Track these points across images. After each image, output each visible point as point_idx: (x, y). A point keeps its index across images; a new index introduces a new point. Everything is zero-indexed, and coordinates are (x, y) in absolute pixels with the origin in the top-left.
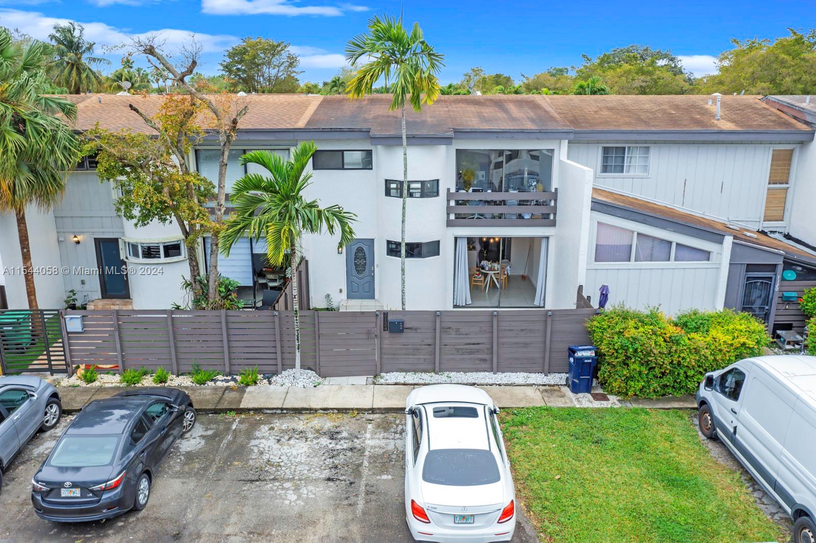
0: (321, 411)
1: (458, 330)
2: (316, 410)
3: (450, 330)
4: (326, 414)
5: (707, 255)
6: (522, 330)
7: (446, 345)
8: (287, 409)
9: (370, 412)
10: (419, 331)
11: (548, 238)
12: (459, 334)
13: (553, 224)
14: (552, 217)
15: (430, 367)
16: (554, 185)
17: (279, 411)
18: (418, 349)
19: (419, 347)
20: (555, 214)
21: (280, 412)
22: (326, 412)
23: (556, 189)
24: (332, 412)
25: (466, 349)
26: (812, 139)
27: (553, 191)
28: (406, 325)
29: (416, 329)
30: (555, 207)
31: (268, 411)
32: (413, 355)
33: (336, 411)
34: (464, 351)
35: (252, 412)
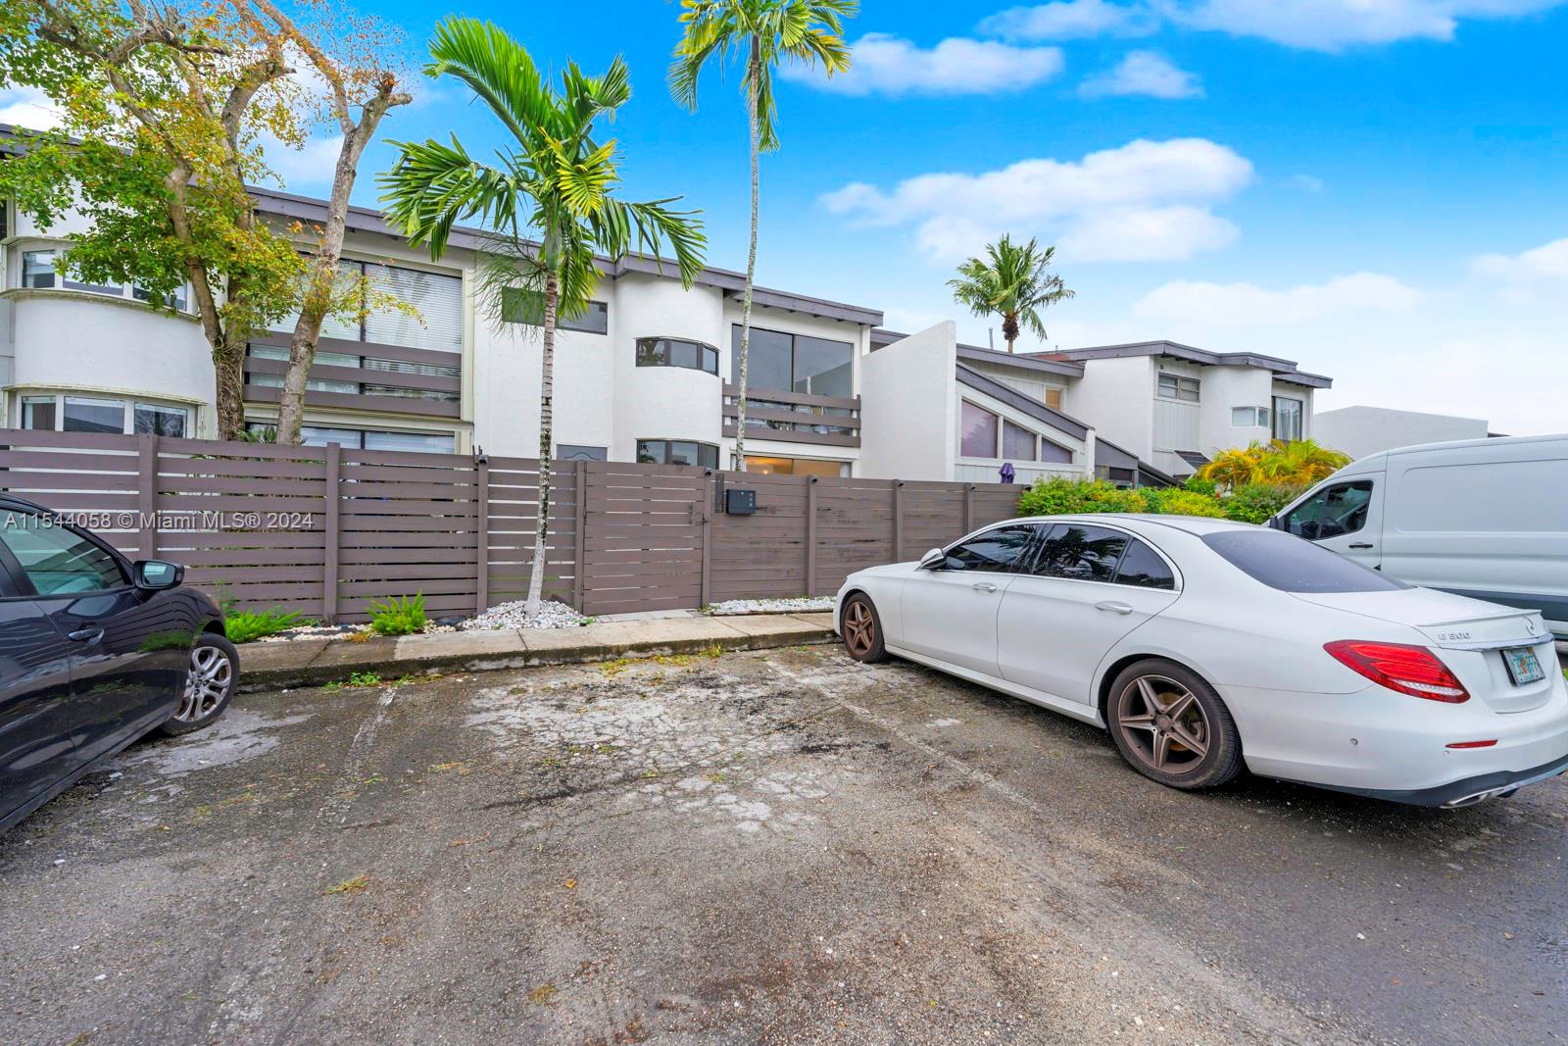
0: (631, 654)
1: (841, 514)
2: (619, 651)
3: (828, 513)
4: (648, 658)
5: (1068, 454)
6: (934, 516)
7: (823, 543)
8: (540, 654)
9: (745, 646)
10: (778, 514)
11: (849, 464)
12: (844, 522)
13: (856, 444)
14: (855, 434)
15: (799, 586)
16: (857, 389)
17: (518, 663)
18: (776, 551)
19: (778, 546)
20: (859, 429)
21: (522, 664)
22: (644, 655)
23: (859, 396)
24: (658, 653)
25: (855, 551)
26: (1081, 377)
27: (855, 398)
28: (759, 503)
29: (773, 510)
30: (859, 419)
31: (485, 665)
32: (769, 563)
33: (668, 651)
34: (851, 554)
35: (433, 672)
